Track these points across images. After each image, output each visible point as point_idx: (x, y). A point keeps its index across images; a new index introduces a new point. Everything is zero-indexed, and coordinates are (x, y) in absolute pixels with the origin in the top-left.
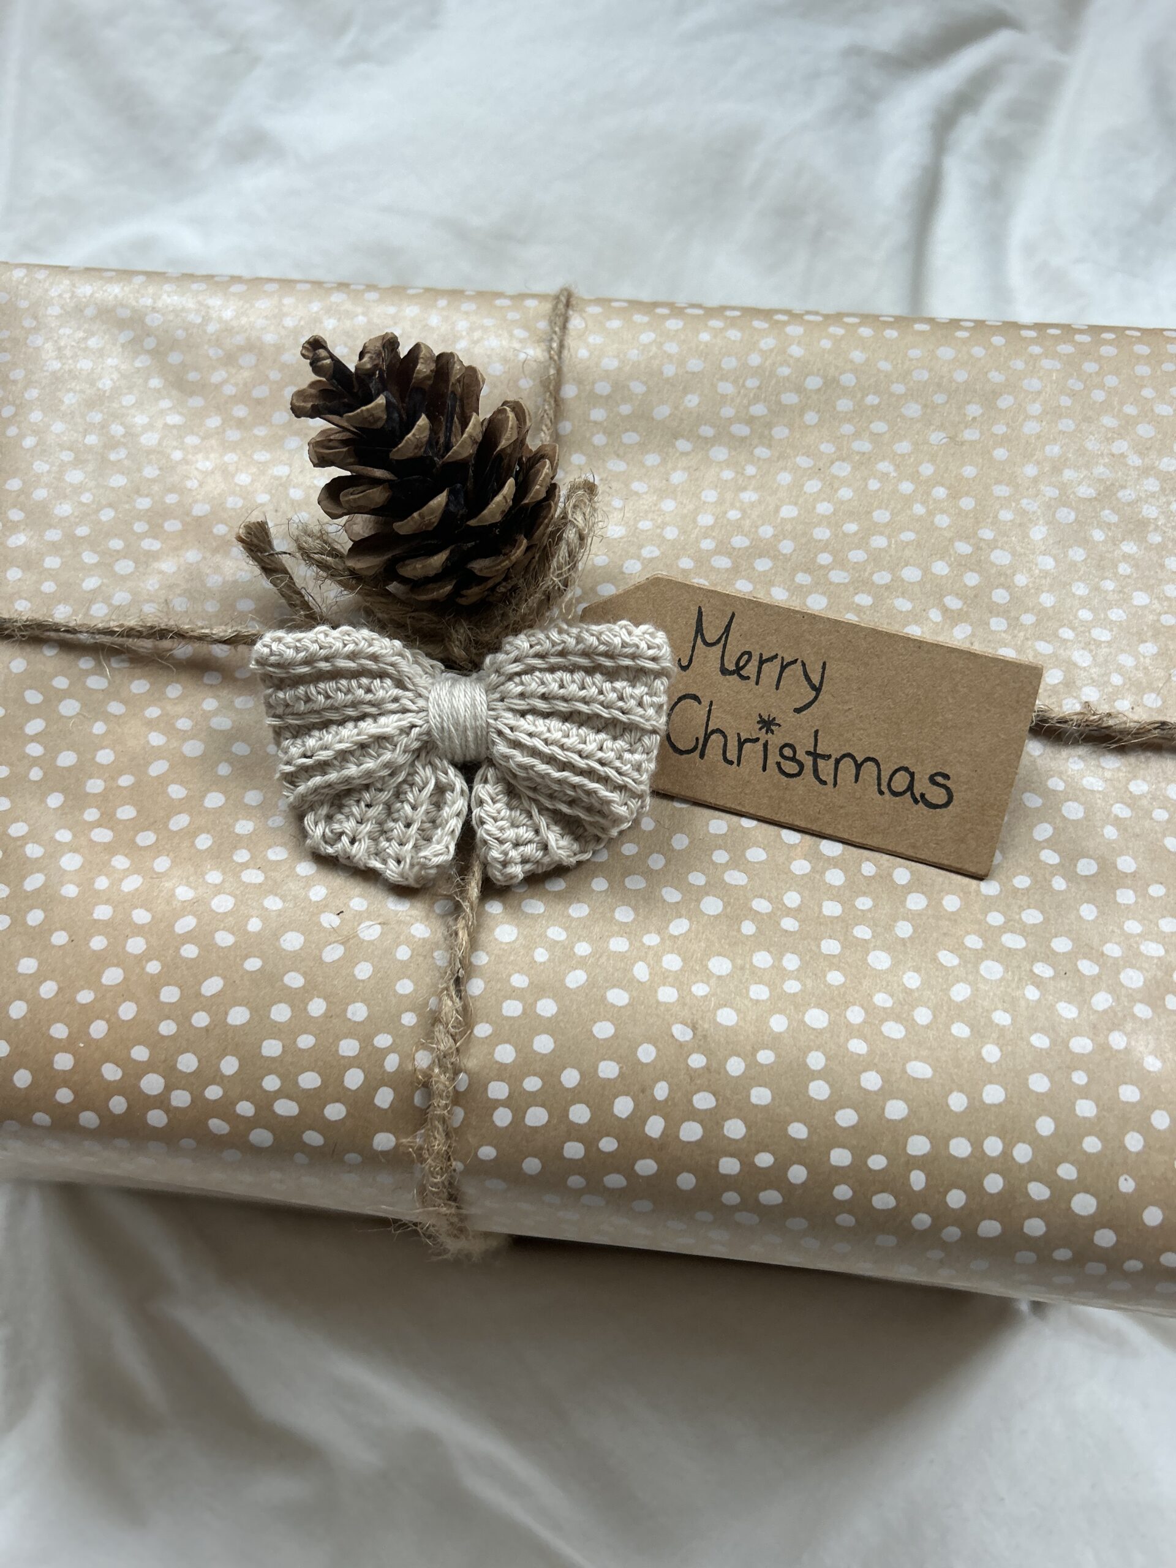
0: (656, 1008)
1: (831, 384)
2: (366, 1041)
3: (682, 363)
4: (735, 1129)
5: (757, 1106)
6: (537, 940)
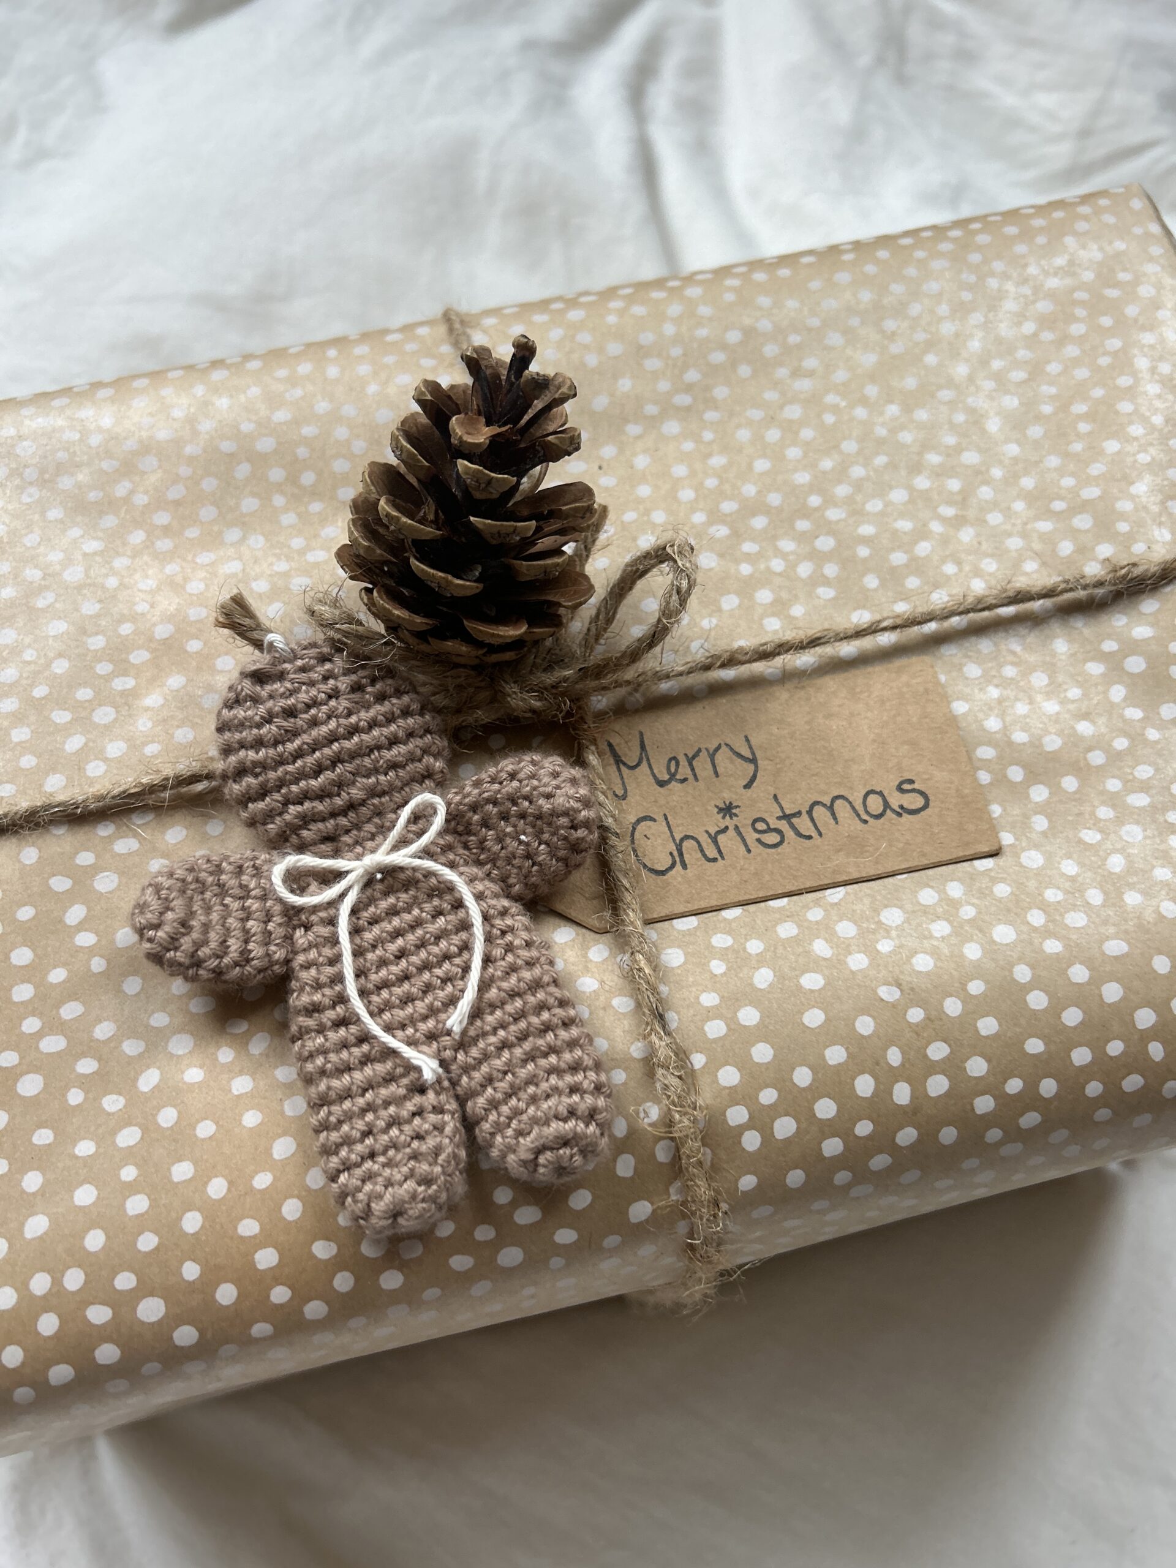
0: (854, 979)
1: (750, 333)
4: (977, 1067)
5: (987, 1037)
6: (706, 953)
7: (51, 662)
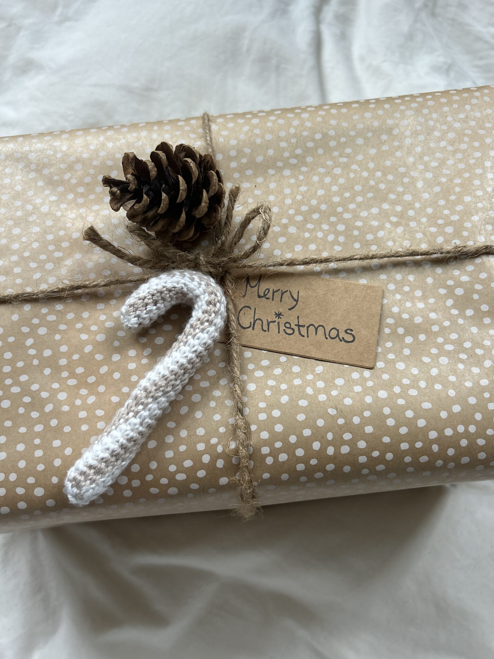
0: (320, 404)
1: (325, 135)
3: (263, 137)
4: (362, 444)
5: (368, 434)
6: (265, 387)
7: (32, 243)
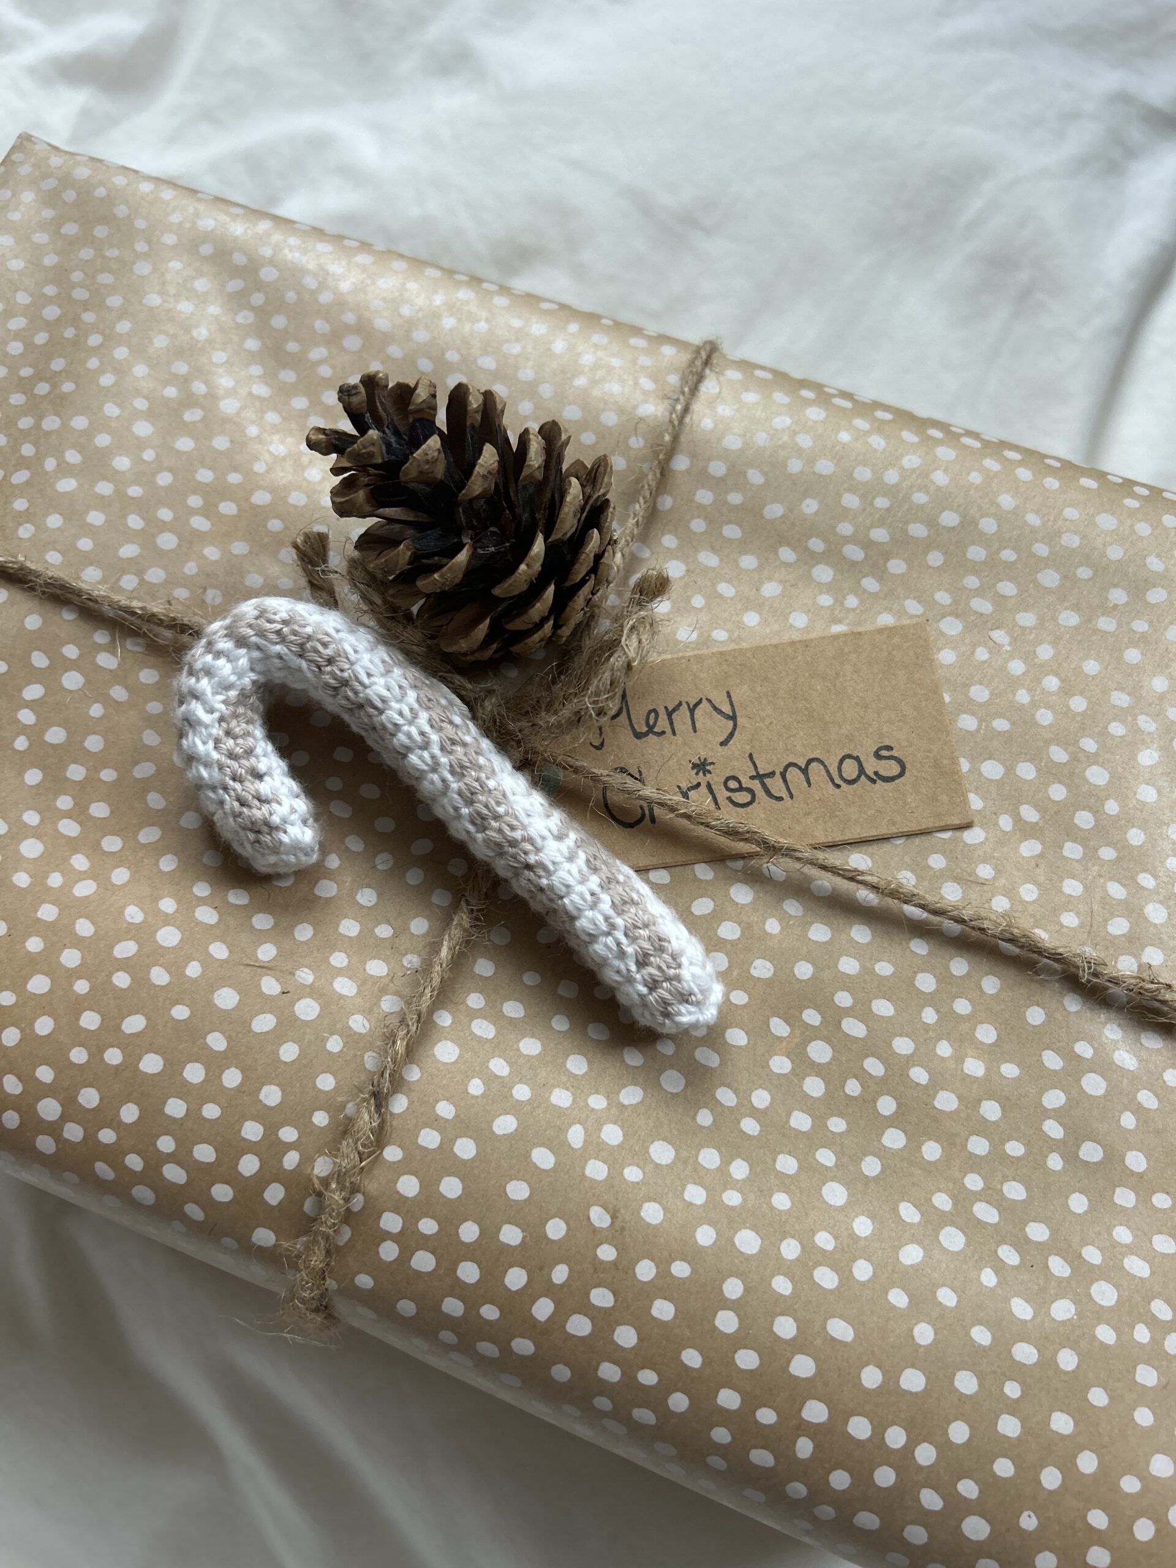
2: (271, 1131)
3: (811, 461)
4: (626, 1336)
5: (655, 1319)
7: (160, 471)
